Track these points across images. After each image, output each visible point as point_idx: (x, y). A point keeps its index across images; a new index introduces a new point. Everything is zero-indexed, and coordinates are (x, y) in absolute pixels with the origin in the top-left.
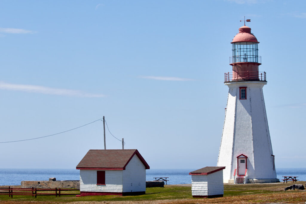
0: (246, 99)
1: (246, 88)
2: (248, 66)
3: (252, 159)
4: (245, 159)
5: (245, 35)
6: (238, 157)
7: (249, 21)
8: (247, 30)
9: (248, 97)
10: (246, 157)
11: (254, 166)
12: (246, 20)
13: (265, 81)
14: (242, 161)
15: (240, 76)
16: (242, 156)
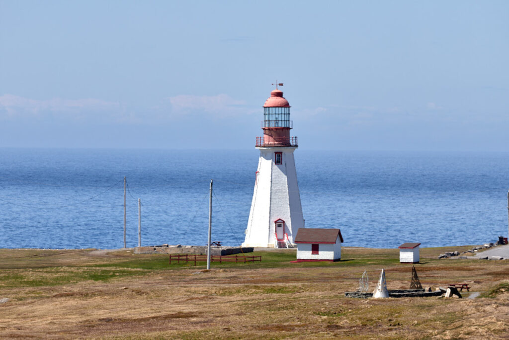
0: (281, 164)
1: (281, 153)
2: (283, 131)
3: (289, 224)
4: (282, 224)
5: (278, 100)
6: (276, 222)
7: (281, 85)
8: (280, 95)
9: (283, 162)
10: (284, 222)
11: (291, 230)
12: (278, 83)
13: (297, 146)
14: (280, 226)
15: (277, 141)
16: (280, 221)
